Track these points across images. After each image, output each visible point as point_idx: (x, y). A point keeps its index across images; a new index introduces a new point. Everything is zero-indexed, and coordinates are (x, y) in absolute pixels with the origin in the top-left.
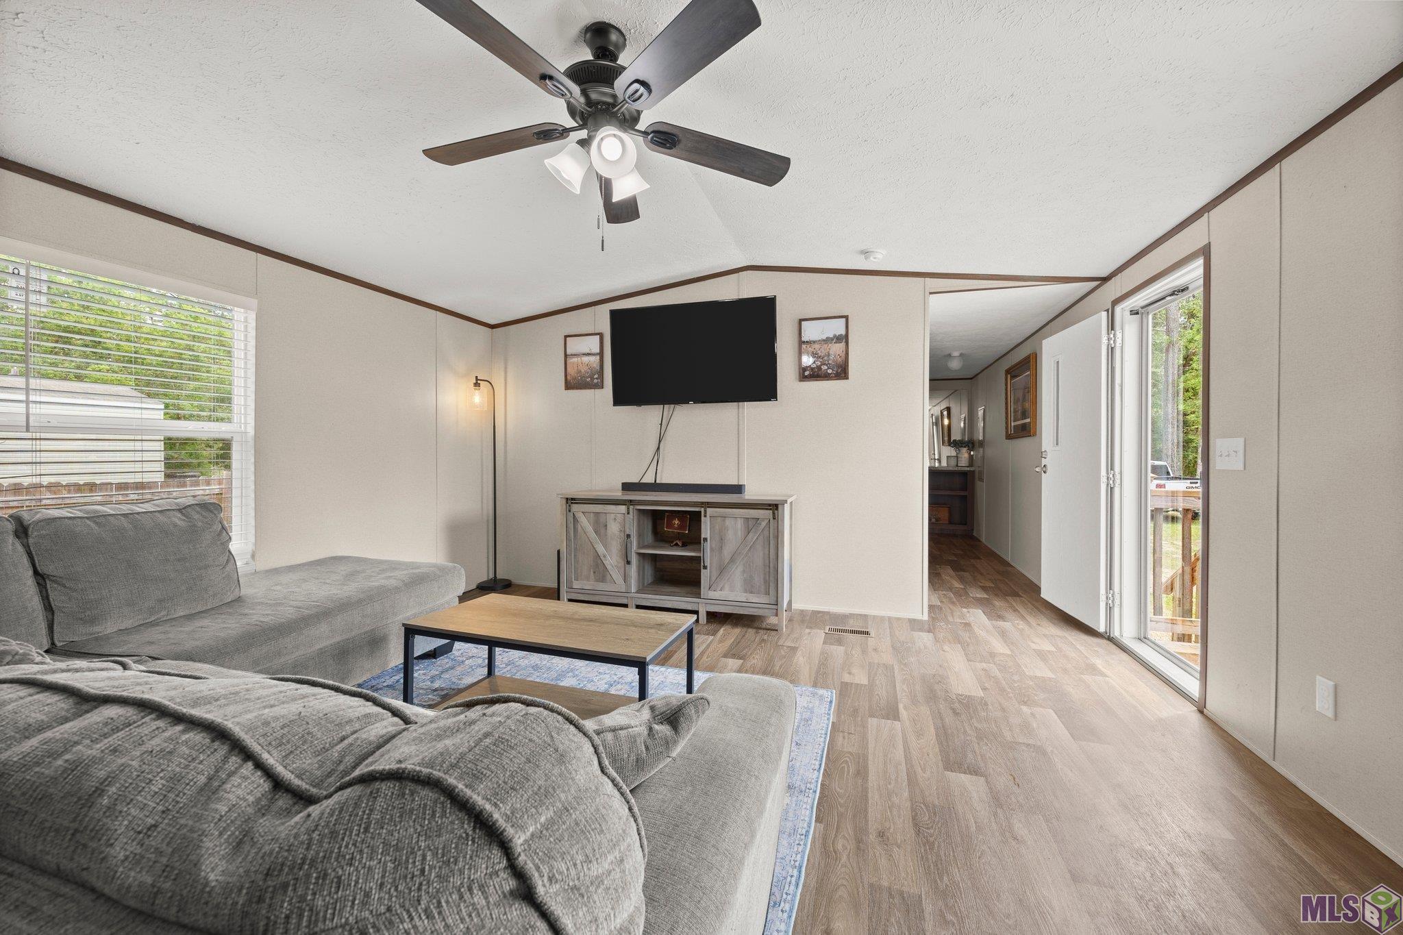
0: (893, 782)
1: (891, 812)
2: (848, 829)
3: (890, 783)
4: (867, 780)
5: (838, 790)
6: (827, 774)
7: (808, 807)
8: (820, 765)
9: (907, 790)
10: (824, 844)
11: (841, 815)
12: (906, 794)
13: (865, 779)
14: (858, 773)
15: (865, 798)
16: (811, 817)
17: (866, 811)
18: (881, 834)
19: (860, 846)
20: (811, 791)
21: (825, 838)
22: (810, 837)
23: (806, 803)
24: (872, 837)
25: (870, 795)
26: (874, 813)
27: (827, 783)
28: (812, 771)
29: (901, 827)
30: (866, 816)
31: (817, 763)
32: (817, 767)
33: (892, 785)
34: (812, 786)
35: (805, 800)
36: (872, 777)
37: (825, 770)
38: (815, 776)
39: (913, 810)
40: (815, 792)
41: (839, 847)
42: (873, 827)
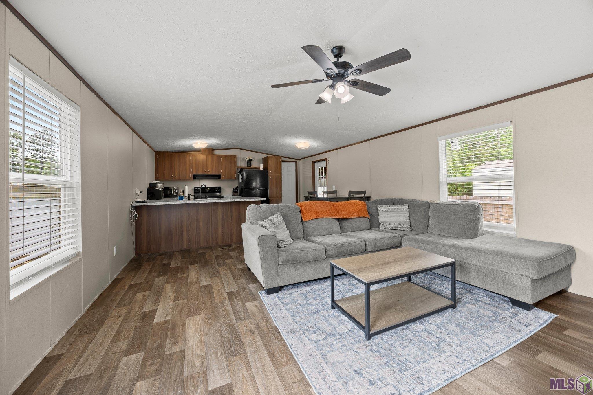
0: (256, 358)
1: (253, 343)
2: (264, 329)
3: (257, 356)
4: (268, 353)
5: (277, 342)
6: (286, 346)
7: (282, 329)
8: (292, 349)
9: (249, 357)
10: (268, 321)
11: (269, 332)
12: (249, 354)
13: (269, 353)
14: (274, 355)
15: (265, 344)
16: (278, 326)
17: (262, 338)
18: (253, 333)
19: (258, 327)
20: (285, 335)
21: (270, 323)
22: (274, 320)
23: (283, 330)
24: (255, 331)
25: (263, 346)
26: (258, 339)
27: (283, 342)
28: (292, 344)
29: (247, 339)
30: (261, 336)
31: (294, 349)
32: (292, 347)
33: (256, 356)
34: (286, 337)
35: (284, 331)
36: (266, 355)
37: (288, 348)
38: (289, 341)
39: (244, 349)
40: (284, 335)
41: (264, 323)
42: (257, 334)
